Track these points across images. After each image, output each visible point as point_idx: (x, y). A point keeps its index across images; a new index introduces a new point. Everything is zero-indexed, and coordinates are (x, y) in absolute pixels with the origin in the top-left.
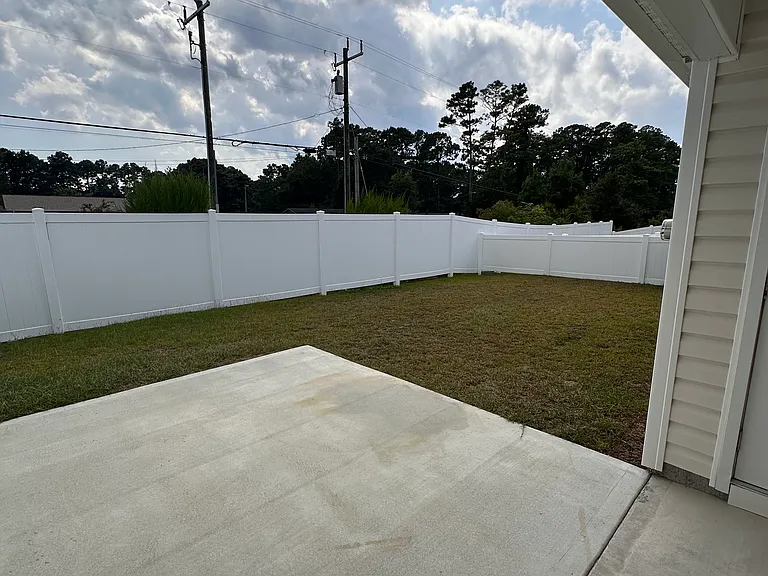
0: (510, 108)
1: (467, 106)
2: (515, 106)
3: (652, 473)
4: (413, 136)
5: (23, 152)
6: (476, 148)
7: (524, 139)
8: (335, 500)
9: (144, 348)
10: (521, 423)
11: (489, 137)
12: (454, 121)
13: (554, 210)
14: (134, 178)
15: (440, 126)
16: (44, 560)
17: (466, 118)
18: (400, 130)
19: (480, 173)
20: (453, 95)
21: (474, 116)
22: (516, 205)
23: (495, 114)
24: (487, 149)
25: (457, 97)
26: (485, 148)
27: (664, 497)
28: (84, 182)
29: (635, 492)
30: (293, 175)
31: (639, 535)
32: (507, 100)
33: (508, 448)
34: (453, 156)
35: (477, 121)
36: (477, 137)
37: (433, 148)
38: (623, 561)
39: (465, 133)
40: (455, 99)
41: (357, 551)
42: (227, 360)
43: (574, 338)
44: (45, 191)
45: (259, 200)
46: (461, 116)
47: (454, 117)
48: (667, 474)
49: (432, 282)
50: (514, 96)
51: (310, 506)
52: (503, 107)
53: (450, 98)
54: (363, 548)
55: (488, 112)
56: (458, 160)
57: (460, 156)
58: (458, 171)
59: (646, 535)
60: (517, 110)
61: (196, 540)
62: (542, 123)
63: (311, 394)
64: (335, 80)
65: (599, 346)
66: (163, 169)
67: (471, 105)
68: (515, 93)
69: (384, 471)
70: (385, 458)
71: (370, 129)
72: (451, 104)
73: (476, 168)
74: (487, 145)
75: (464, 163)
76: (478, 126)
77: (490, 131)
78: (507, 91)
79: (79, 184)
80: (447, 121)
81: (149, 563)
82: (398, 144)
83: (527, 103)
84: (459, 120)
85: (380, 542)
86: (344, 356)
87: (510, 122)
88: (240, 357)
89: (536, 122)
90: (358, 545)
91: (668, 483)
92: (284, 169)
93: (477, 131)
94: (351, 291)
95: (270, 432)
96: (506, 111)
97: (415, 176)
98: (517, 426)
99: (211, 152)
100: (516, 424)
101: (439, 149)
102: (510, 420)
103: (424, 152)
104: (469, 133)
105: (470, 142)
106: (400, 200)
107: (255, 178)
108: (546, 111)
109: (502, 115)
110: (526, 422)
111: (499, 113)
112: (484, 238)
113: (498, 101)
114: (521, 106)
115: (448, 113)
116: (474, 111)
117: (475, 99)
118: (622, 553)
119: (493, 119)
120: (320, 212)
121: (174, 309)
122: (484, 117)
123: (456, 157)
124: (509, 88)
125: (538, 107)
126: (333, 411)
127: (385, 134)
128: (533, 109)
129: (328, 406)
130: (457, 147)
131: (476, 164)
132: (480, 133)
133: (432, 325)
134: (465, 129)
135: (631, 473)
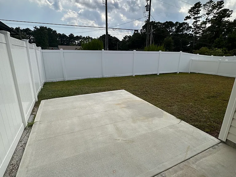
0: (215, 11)
1: (196, 11)
2: (218, 10)
3: (222, 142)
4: (174, 24)
5: (63, 34)
6: (198, 27)
7: (219, 23)
8: (117, 129)
9: (83, 86)
10: (181, 119)
11: (205, 23)
12: (191, 17)
13: (227, 51)
14: (89, 41)
15: (185, 20)
16: (52, 127)
17: (196, 16)
18: (170, 22)
19: (199, 37)
20: (191, 8)
21: (199, 15)
22: (209, 49)
23: (208, 14)
24: (203, 28)
25: (193, 8)
26: (202, 27)
27: (223, 149)
28: (77, 42)
29: (212, 146)
30: (132, 39)
31: (206, 157)
32: (214, 7)
33: (173, 125)
34: (189, 31)
35: (200, 17)
36: (199, 23)
37: (182, 28)
38: (196, 162)
39: (195, 22)
40: (192, 9)
41: (118, 141)
42: (101, 91)
43: (215, 97)
44: (68, 44)
45: (122, 47)
46: (194, 16)
47: (191, 16)
48: (227, 143)
49: (170, 75)
50: (217, 6)
51: (110, 129)
52: (212, 10)
53: (190, 9)
54: (120, 141)
55: (205, 13)
56: (191, 32)
57: (191, 31)
58: (190, 37)
59: (209, 158)
60: (218, 12)
61: (82, 130)
62: (229, 16)
63: (120, 102)
64: (146, 6)
65: (224, 100)
66: (96, 38)
67: (198, 11)
68: (218, 4)
69: (132, 124)
70: (134, 121)
71: (159, 23)
72: (190, 11)
73: (197, 35)
74: (203, 26)
75: (193, 33)
76: (200, 19)
77: (205, 20)
78: (215, 4)
79: (75, 42)
80: (188, 18)
81: (72, 133)
82: (168, 27)
83: (223, 8)
84: (192, 17)
85: (125, 140)
86: (133, 94)
87: (214, 17)
88: (104, 91)
89: (226, 16)
90: (119, 140)
91: (227, 146)
92: (130, 37)
93: (199, 21)
94: (142, 76)
95: (107, 110)
96: (213, 12)
97: (173, 38)
98: (179, 120)
99: (107, 32)
100: (179, 119)
101: (184, 28)
102: (177, 118)
103: (178, 30)
104: (196, 22)
105: (196, 25)
106: (162, 47)
107: (121, 40)
108: (232, 11)
109: (211, 14)
110: (182, 119)
111: (210, 13)
112: (192, 60)
113: (210, 8)
114: (221, 10)
115: (189, 15)
116: (199, 13)
117: (200, 9)
118: (197, 160)
119: (207, 16)
120: (135, 51)
121: (92, 77)
122: (203, 15)
123: (190, 31)
124: (216, 3)
125: (228, 10)
126: (125, 107)
127: (164, 24)
128: (226, 10)
129: (123, 106)
130: (191, 27)
131: (197, 33)
132: (201, 21)
133: (164, 88)
134: (195, 20)
135: (214, 140)
